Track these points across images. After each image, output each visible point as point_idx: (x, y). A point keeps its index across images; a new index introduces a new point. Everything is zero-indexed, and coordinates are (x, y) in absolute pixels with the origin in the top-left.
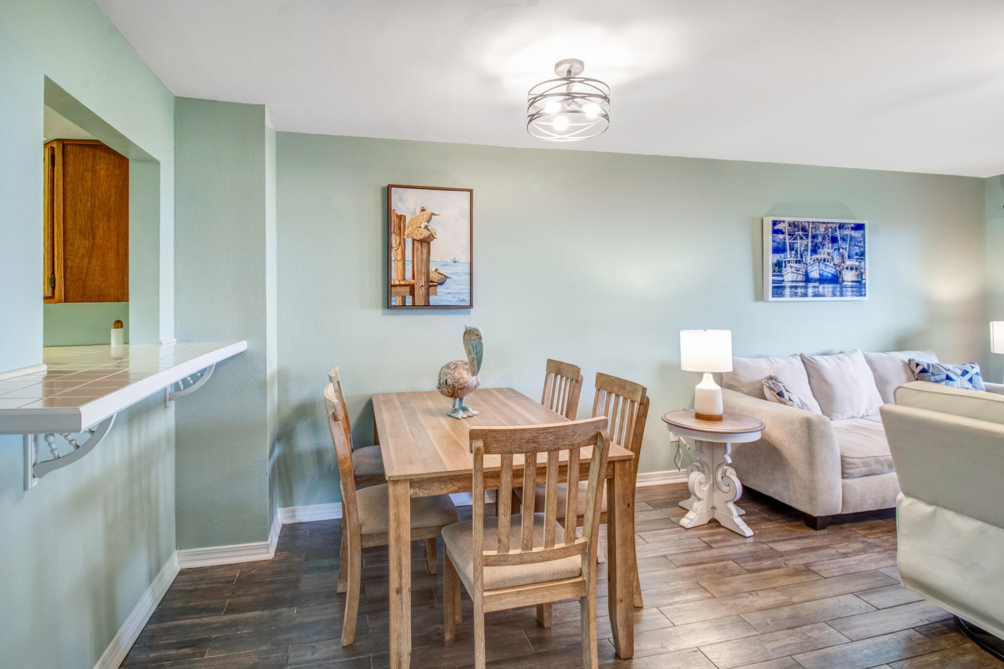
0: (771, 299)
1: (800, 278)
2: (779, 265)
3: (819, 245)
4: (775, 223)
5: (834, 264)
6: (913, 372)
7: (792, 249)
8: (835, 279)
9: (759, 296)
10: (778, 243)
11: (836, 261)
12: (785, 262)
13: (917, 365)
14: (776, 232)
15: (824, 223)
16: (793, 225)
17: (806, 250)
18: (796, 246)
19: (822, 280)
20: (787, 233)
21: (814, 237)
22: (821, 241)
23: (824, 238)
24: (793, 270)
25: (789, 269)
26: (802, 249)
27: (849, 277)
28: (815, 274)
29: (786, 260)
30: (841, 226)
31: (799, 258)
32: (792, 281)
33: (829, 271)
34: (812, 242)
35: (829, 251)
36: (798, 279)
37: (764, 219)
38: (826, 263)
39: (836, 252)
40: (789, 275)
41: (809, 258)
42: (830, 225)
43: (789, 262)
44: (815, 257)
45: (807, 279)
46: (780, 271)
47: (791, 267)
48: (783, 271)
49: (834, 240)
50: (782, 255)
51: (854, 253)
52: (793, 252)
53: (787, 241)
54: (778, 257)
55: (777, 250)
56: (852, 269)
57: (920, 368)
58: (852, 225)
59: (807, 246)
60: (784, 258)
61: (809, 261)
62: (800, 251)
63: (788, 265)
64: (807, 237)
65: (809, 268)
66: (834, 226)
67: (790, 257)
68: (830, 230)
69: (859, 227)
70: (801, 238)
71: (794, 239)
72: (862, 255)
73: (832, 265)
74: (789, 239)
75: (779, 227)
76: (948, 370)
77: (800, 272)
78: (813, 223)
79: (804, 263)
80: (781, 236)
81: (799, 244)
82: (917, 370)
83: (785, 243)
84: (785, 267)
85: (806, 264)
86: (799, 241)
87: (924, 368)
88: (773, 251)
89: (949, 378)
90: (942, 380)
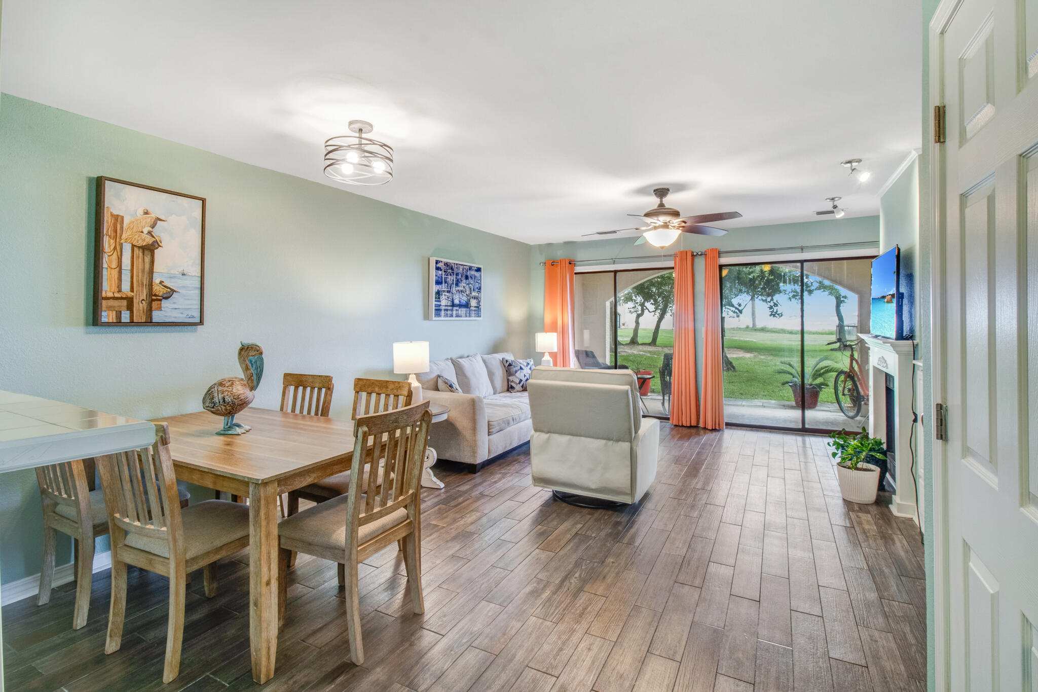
0: (434, 318)
1: (450, 303)
2: (438, 293)
3: (459, 280)
4: (437, 262)
6: (505, 366)
7: (446, 282)
8: (467, 305)
9: (427, 317)
11: (468, 292)
13: (507, 361)
14: (438, 269)
15: (462, 265)
16: (446, 264)
17: (453, 283)
18: (448, 280)
19: (460, 306)
20: (443, 271)
21: (457, 274)
23: (462, 276)
24: (446, 297)
25: (443, 296)
26: (451, 283)
27: (473, 303)
28: (457, 302)
30: (470, 268)
31: (449, 289)
32: (446, 306)
33: (464, 299)
34: (456, 278)
36: (448, 305)
37: (431, 258)
40: (444, 302)
41: (454, 289)
42: (465, 267)
43: (444, 291)
44: (457, 288)
46: (439, 298)
48: (441, 297)
49: (467, 278)
50: (440, 286)
51: (476, 287)
52: (446, 285)
53: (443, 276)
54: (439, 287)
55: (438, 283)
56: (475, 298)
57: (508, 363)
58: (475, 268)
59: (453, 280)
60: (442, 289)
61: (454, 292)
63: (443, 294)
64: (453, 274)
65: (454, 296)
66: (467, 267)
68: (465, 270)
69: (479, 270)
70: (451, 275)
71: (447, 275)
72: (480, 289)
73: (465, 295)
75: (440, 265)
76: (521, 363)
78: (457, 264)
80: (440, 272)
81: (449, 279)
82: (507, 365)
83: (442, 277)
86: (449, 277)
87: (510, 363)
88: (436, 282)
89: (521, 368)
90: (519, 370)
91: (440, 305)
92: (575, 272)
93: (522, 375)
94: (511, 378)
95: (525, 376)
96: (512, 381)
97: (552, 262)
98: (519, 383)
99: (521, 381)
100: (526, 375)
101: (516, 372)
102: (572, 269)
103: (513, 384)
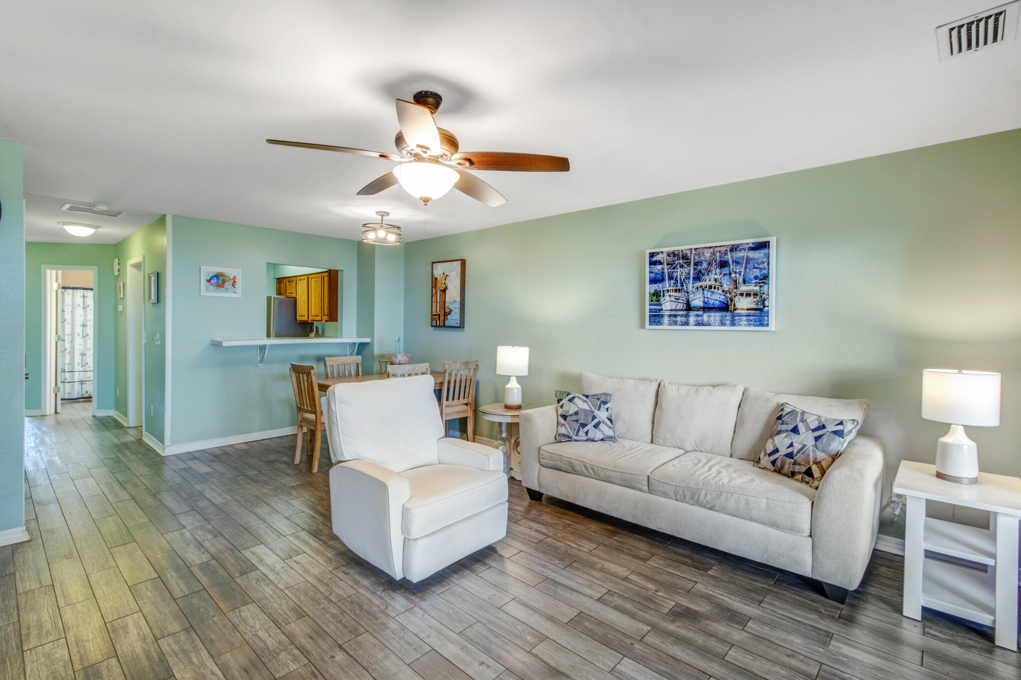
0: (648, 328)
1: (680, 306)
2: (656, 294)
3: (703, 272)
4: (652, 254)
5: (723, 291)
7: (671, 278)
8: (724, 307)
10: (656, 274)
11: (727, 287)
12: (664, 291)
14: (654, 263)
15: (710, 248)
16: (672, 254)
17: (688, 278)
18: (675, 275)
19: (707, 308)
20: (666, 264)
21: (697, 264)
22: (706, 267)
23: (710, 264)
24: (673, 298)
25: (667, 298)
26: (683, 277)
27: (744, 304)
28: (697, 302)
29: (665, 289)
30: (734, 249)
31: (679, 287)
32: (671, 310)
33: (717, 298)
34: (695, 269)
35: (716, 277)
36: (678, 308)
37: (645, 251)
38: (712, 290)
39: (726, 277)
40: (667, 304)
41: (690, 286)
42: (718, 249)
43: (668, 291)
44: (698, 284)
45: (689, 308)
46: (658, 300)
47: (670, 296)
48: (662, 300)
49: (723, 264)
50: (660, 285)
51: (751, 276)
52: (673, 281)
53: (666, 271)
54: (655, 287)
55: (654, 280)
56: (748, 295)
58: (750, 246)
59: (689, 274)
60: (661, 288)
61: (691, 289)
62: (680, 280)
63: (666, 294)
64: (689, 264)
65: (691, 296)
66: (723, 249)
67: (669, 287)
68: (718, 254)
69: (763, 246)
70: (682, 267)
71: (674, 268)
72: (764, 279)
73: (720, 291)
74: (668, 269)
75: (658, 258)
77: (680, 301)
78: (696, 249)
79: (685, 292)
80: (659, 267)
81: (679, 273)
83: (663, 273)
84: (664, 296)
85: (688, 293)
86: (679, 270)
88: (650, 281)
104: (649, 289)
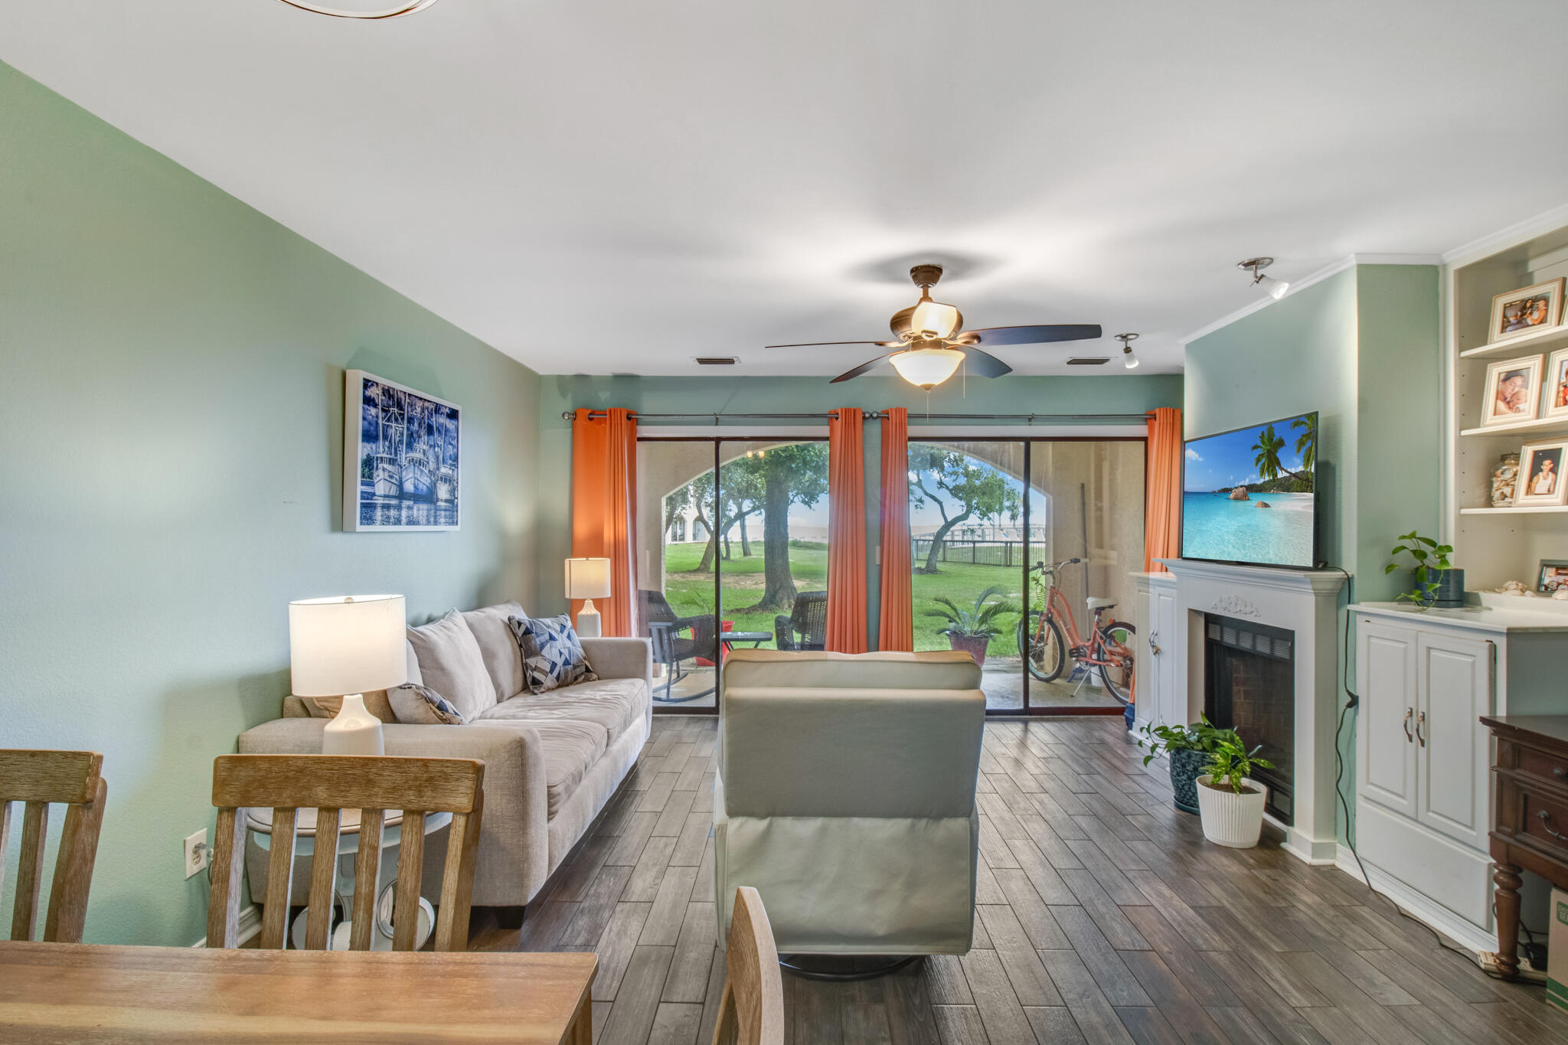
0: (359, 528)
1: (394, 491)
2: (369, 463)
3: (415, 435)
4: (364, 385)
5: (429, 471)
6: (515, 635)
7: (385, 437)
8: (428, 497)
9: (338, 523)
10: (370, 423)
11: (432, 466)
12: (377, 457)
13: (520, 624)
14: (368, 401)
15: (421, 399)
16: (387, 392)
17: (401, 442)
18: (390, 431)
19: (417, 497)
20: (380, 407)
21: (410, 420)
22: (417, 429)
23: (420, 425)
24: (386, 474)
25: (380, 472)
26: (397, 439)
27: (443, 491)
28: (409, 487)
29: (379, 455)
30: (438, 408)
31: (393, 456)
32: (385, 496)
33: (424, 481)
34: (408, 429)
35: (425, 447)
36: (391, 494)
37: (348, 372)
38: (421, 467)
39: (431, 450)
40: (381, 486)
41: (404, 457)
42: (426, 404)
43: (384, 459)
44: (411, 455)
45: (402, 495)
46: (371, 476)
47: (384, 469)
48: (375, 475)
49: (430, 430)
50: (374, 446)
51: (448, 454)
52: (387, 443)
53: (380, 421)
54: (369, 448)
55: (369, 436)
56: (445, 480)
57: (523, 628)
58: (447, 410)
59: (402, 434)
60: (376, 453)
61: (404, 462)
62: (395, 443)
63: (380, 466)
64: (403, 419)
65: (404, 473)
66: (432, 407)
67: (383, 452)
68: (427, 411)
69: (454, 414)
70: (396, 420)
71: (388, 420)
72: (455, 459)
73: (427, 471)
74: (383, 419)
75: (373, 392)
76: (549, 627)
77: (394, 481)
78: (410, 395)
79: (398, 465)
80: (373, 411)
81: (393, 430)
82: (520, 632)
83: (377, 423)
84: (377, 469)
85: (401, 468)
86: (394, 425)
87: (527, 628)
88: (363, 435)
89: (552, 638)
90: (547, 642)
91: (374, 494)
92: (638, 436)
93: (555, 651)
94: (532, 661)
95: (561, 654)
96: (536, 669)
97: (590, 414)
98: (551, 671)
99: (554, 665)
100: (562, 650)
101: (542, 646)
102: (633, 431)
103: (537, 675)
104: (359, 450)
